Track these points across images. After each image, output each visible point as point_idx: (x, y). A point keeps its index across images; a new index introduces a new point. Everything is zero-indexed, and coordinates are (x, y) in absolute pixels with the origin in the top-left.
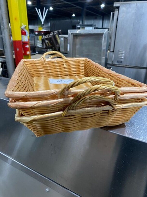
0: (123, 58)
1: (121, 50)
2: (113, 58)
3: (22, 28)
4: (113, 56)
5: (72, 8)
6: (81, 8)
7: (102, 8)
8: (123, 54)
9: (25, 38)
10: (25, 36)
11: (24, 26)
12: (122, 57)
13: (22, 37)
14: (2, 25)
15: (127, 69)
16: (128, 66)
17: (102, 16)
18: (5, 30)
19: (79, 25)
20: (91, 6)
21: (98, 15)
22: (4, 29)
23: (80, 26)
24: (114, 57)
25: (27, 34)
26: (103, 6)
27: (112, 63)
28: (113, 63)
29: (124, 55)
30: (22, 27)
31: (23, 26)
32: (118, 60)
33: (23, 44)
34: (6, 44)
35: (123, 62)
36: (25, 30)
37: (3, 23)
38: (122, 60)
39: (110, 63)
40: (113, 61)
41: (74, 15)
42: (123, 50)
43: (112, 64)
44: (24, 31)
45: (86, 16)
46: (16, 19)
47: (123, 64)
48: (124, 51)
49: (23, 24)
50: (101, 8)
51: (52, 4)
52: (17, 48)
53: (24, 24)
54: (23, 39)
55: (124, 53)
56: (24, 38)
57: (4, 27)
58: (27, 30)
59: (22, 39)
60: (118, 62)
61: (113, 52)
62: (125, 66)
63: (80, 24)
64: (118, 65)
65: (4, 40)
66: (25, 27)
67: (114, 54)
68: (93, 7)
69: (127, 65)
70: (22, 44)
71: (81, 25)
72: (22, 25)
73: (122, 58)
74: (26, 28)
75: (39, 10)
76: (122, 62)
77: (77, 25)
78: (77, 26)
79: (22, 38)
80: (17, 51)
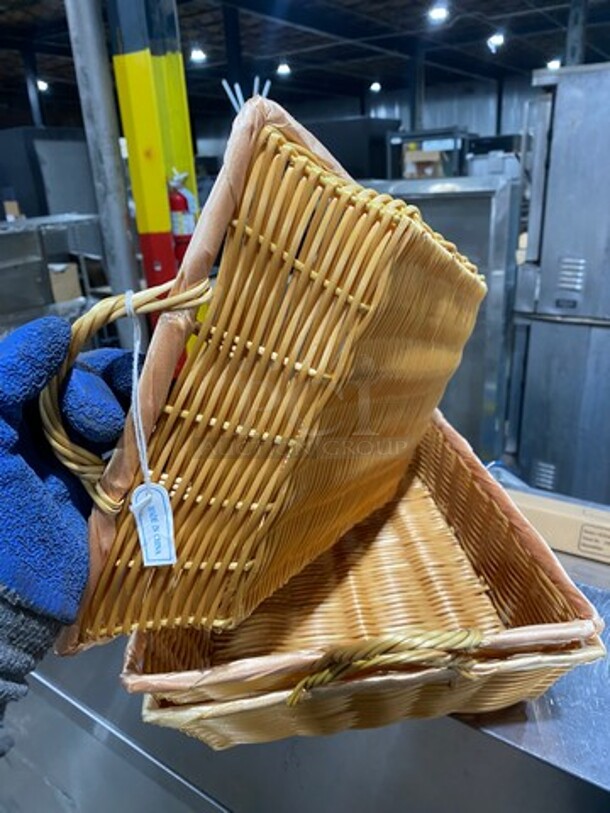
0: (578, 287)
1: (569, 256)
2: (537, 291)
3: (173, 184)
4: (538, 281)
5: (368, 59)
6: (406, 57)
7: (494, 51)
8: (580, 274)
9: (185, 222)
10: (184, 213)
11: (178, 176)
12: (575, 283)
13: (172, 217)
14: (99, 180)
15: (596, 331)
16: (604, 319)
17: (494, 82)
18: (110, 198)
19: (396, 136)
20: (447, 46)
21: (475, 76)
22: (105, 195)
23: (403, 138)
24: (542, 286)
25: (193, 207)
26: (496, 41)
27: (535, 308)
28: (539, 311)
29: (582, 277)
30: (172, 179)
31: (176, 178)
32: (558, 295)
33: (178, 244)
34: (112, 248)
35: (579, 305)
36: (185, 192)
37: (104, 173)
38: (576, 297)
39: (527, 309)
40: (536, 303)
41: (376, 87)
42: (580, 258)
43: (535, 313)
44: (178, 197)
45: (427, 85)
46: (148, 154)
47: (581, 314)
48: (582, 261)
49: (175, 170)
50: (489, 50)
51: (289, 53)
52: (156, 262)
53: (178, 170)
54: (176, 225)
55: (581, 268)
56: (180, 223)
57: (105, 185)
58: (192, 191)
59: (173, 227)
60: (558, 304)
61: (537, 263)
62: (587, 321)
63: (401, 128)
64: (559, 319)
65: (106, 235)
66: (184, 182)
67: (540, 272)
68: (456, 47)
69: (600, 315)
70: (173, 244)
71: (404, 135)
72: (173, 174)
73: (574, 290)
74: (188, 183)
75: (237, 87)
76: (574, 304)
77: (389, 133)
78: (391, 137)
79: (173, 222)
80: (153, 270)
